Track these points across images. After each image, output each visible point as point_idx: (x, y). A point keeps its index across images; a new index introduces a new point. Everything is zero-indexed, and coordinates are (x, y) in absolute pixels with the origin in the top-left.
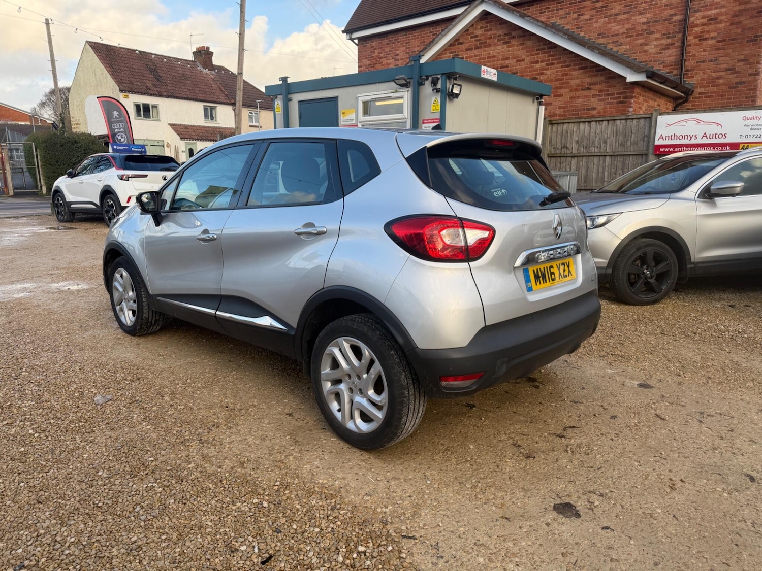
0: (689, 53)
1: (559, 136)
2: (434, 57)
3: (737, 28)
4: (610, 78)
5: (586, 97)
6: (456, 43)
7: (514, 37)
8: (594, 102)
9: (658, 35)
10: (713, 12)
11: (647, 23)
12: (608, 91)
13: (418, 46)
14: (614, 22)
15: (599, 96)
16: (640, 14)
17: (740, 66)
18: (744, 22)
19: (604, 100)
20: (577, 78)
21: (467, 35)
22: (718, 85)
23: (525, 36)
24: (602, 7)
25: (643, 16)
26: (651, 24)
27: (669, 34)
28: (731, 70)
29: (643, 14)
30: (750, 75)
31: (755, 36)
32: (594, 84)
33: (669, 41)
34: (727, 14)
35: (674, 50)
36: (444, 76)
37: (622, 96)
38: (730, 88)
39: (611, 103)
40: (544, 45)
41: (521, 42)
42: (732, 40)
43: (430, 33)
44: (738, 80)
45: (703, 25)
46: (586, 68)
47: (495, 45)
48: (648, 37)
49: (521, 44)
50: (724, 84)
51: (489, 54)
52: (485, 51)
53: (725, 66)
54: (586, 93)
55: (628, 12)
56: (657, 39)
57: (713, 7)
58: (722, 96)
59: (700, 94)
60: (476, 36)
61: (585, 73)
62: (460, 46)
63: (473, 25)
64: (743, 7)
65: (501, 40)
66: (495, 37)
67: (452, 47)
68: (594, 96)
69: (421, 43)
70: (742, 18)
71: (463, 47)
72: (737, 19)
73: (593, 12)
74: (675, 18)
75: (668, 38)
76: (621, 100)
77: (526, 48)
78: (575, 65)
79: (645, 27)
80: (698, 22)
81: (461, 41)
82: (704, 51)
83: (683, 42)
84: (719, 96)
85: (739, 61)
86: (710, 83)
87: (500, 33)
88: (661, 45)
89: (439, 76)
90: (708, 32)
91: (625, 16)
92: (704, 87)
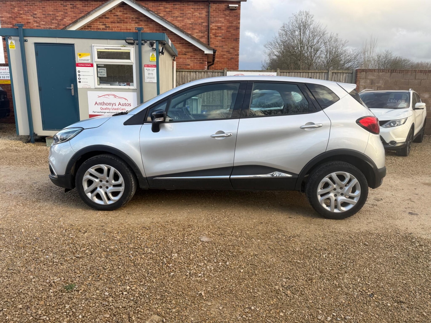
0: (211, 41)
1: (181, 78)
2: (89, 23)
3: (229, 34)
4: (195, 50)
5: (184, 58)
6: (104, 17)
7: (141, 21)
8: (188, 61)
9: (197, 31)
10: (219, 24)
11: (192, 24)
12: (195, 56)
13: (52, 11)
14: (176, 20)
15: (191, 58)
16: (188, 19)
17: (232, 50)
18: (232, 32)
19: (193, 61)
20: (179, 48)
21: (111, 14)
22: (224, 58)
23: (148, 21)
24: (169, 11)
25: (190, 20)
26: (193, 25)
27: (202, 31)
28: (228, 52)
29: (189, 19)
30: (236, 55)
31: (236, 38)
32: (188, 52)
33: (202, 35)
34: (225, 27)
35: (205, 39)
36: (158, 42)
37: (201, 60)
38: (228, 60)
39: (197, 63)
40: (160, 28)
41: (146, 24)
42: (228, 38)
43: (61, 4)
44: (231, 57)
45: (216, 30)
46: (183, 43)
47: (130, 23)
48: (193, 31)
49: (146, 25)
50: (226, 58)
51: (127, 27)
52: (124, 25)
53: (226, 50)
54: (184, 56)
55: (183, 17)
56: (197, 33)
57: (219, 22)
58: (226, 63)
59: (217, 61)
60: (117, 16)
61: (183, 46)
62: (107, 19)
63: (114, 9)
64: (230, 25)
65: (134, 21)
66: (130, 18)
67: (101, 19)
68: (188, 58)
69: (54, 9)
70: (231, 30)
71: (109, 20)
72: (229, 30)
73: (165, 13)
74: (204, 24)
75: (202, 33)
76: (201, 62)
77: (150, 28)
78: (177, 41)
79: (191, 26)
80: (213, 28)
81: (107, 16)
82: (217, 42)
83: (208, 36)
84: (225, 63)
85: (231, 48)
86: (220, 57)
87: (133, 16)
88: (199, 36)
89: (154, 42)
90: (218, 33)
91: (181, 19)
92: (218, 58)
